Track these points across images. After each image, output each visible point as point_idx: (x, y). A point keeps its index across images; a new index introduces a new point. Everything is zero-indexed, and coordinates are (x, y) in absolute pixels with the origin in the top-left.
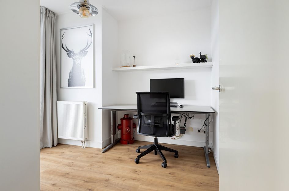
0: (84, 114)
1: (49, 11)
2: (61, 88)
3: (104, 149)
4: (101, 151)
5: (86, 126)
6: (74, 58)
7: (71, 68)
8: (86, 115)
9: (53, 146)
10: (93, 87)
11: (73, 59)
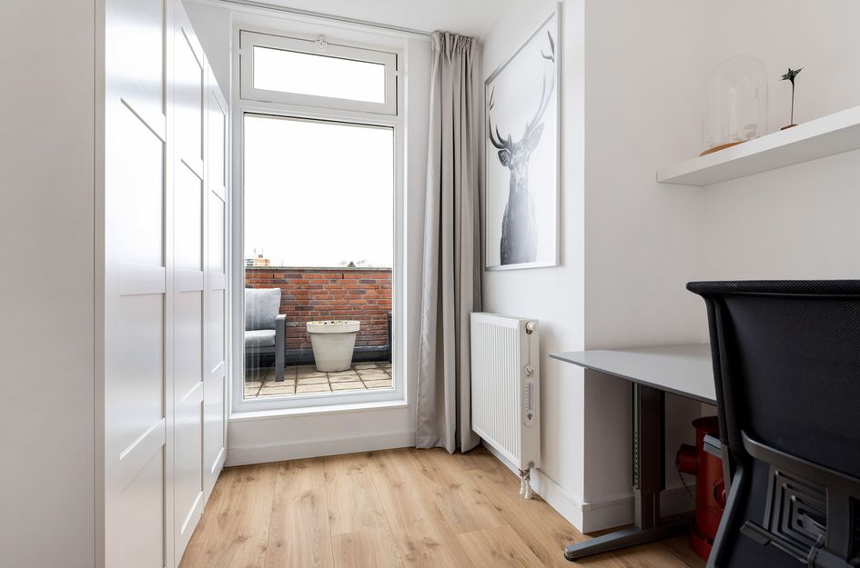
0: (523, 368)
1: (453, 36)
2: (487, 269)
3: (590, 538)
4: (567, 543)
5: (530, 416)
6: (512, 162)
7: (506, 200)
8: (530, 374)
9: (457, 450)
10: (553, 262)
11: (511, 168)
